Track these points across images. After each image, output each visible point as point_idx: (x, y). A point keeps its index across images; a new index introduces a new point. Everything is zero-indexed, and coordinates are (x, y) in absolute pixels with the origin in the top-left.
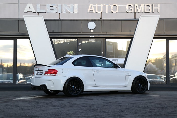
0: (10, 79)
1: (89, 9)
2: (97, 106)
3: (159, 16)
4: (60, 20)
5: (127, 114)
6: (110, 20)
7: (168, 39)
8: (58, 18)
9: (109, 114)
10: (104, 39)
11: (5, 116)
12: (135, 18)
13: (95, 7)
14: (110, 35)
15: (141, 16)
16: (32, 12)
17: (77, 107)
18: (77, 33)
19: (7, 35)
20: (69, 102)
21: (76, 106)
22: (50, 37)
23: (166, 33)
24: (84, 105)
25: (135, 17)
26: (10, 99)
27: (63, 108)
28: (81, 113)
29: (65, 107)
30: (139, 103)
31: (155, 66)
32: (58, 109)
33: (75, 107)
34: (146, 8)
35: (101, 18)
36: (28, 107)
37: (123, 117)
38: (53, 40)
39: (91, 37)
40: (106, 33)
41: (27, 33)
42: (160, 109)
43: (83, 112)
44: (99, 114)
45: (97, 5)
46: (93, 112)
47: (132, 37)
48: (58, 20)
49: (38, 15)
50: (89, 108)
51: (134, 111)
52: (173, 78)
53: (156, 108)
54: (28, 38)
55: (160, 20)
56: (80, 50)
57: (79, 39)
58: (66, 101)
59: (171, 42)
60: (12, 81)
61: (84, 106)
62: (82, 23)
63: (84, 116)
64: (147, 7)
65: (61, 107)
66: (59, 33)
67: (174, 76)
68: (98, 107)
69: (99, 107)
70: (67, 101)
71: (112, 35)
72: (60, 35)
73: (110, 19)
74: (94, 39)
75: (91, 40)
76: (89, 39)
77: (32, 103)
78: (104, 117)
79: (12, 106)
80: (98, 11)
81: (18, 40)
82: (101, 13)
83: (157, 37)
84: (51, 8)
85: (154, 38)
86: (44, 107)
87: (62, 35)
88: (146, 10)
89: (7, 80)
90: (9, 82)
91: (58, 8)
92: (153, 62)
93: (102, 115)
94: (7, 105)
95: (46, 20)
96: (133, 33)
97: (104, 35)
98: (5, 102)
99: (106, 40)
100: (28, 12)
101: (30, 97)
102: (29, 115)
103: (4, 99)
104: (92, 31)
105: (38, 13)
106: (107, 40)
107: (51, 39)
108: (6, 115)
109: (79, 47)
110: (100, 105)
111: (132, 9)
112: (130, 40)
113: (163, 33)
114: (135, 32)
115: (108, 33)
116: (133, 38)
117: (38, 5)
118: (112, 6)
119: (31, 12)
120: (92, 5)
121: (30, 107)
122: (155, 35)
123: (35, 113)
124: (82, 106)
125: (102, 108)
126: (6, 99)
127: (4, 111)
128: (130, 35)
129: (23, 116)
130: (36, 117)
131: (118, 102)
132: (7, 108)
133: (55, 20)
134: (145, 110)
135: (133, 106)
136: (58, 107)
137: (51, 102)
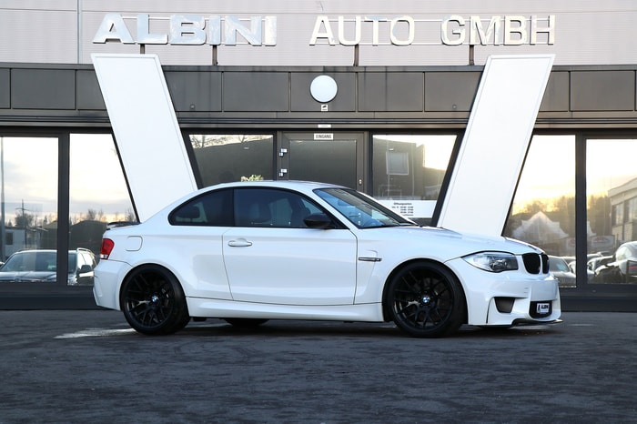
0: (50, 267)
1: (316, 34)
2: (326, 360)
3: (553, 56)
4: (215, 69)
5: (413, 386)
6: (387, 71)
7: (583, 135)
8: (211, 63)
9: (355, 385)
10: (366, 134)
11: (21, 390)
12: (472, 64)
13: (334, 23)
14: (386, 121)
15: (493, 56)
16: (123, 42)
17: (260, 363)
18: (274, 115)
19: (37, 119)
20: (237, 349)
21: (256, 359)
22: (181, 129)
23: (576, 115)
24: (286, 356)
25: (471, 60)
26: (44, 335)
27: (214, 365)
28: (269, 381)
29: (221, 363)
30: (467, 350)
31: (558, 223)
32: (196, 368)
33: (255, 362)
34: (509, 29)
35: (356, 64)
36: (100, 361)
37: (399, 392)
38: (191, 136)
39: (320, 126)
40: (371, 115)
41: (102, 114)
42: (526, 370)
43: (274, 378)
44: (324, 384)
45: (341, 19)
46: (307, 378)
47: (462, 126)
48: (208, 70)
49: (143, 51)
50: (300, 366)
51: (442, 374)
53: (516, 366)
54: (109, 130)
55: (556, 70)
56: (285, 171)
57: (279, 134)
58: (228, 344)
59: (592, 145)
60: (54, 275)
61: (284, 361)
62: (290, 78)
63: (273, 390)
64: (512, 26)
65: (210, 362)
66: (213, 115)
67: (614, 260)
68: (328, 363)
69: (331, 363)
70: (232, 344)
71: (394, 121)
72: (218, 121)
73: (386, 67)
74: (332, 135)
75: (320, 136)
76: (315, 135)
77: (114, 350)
78: (339, 393)
79: (48, 359)
80: (345, 38)
81: (73, 136)
82: (357, 46)
83: (545, 127)
84: (186, 28)
85: (536, 131)
86: (154, 362)
87: (224, 121)
89: (37, 270)
90: (44, 278)
91: (211, 28)
92: (549, 209)
93: (333, 389)
94: (32, 355)
95: (167, 69)
96: (464, 115)
97: (365, 120)
98: (26, 346)
99: (374, 136)
100: (107, 40)
101: (111, 331)
102: (98, 387)
103: (24, 336)
104: (324, 108)
105: (143, 45)
107: (186, 132)
108: (22, 387)
109: (279, 162)
110: (337, 356)
111: (463, 32)
112: (453, 138)
113: (568, 115)
114: (470, 111)
115: (378, 115)
116: (463, 130)
117: (141, 21)
118: (394, 22)
119: (119, 40)
120: (325, 18)
121: (105, 361)
122: (538, 121)
123: (119, 381)
124: (277, 360)
125: (341, 366)
126: (31, 336)
127: (18, 375)
128: (455, 120)
129: (77, 391)
130: (119, 395)
131: (399, 348)
132: (30, 366)
133: (198, 70)
134: (479, 373)
135: (445, 361)
136: (198, 364)
137: (177, 345)
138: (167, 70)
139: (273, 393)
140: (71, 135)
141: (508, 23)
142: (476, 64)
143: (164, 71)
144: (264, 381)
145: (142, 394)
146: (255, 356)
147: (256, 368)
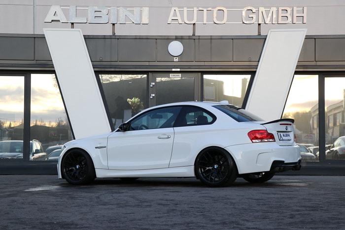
0: (17, 150)
1: (171, 17)
2: (188, 204)
3: (306, 30)
4: (114, 37)
5: (248, 221)
6: (211, 38)
7: (323, 74)
8: (111, 34)
9: (213, 220)
10: (200, 74)
11: (12, 223)
12: (259, 34)
13: (182, 13)
14: (211, 67)
15: (272, 30)
16: (61, 22)
17: (150, 206)
18: (147, 64)
20: (133, 197)
21: (146, 204)
22: (94, 71)
23: (319, 63)
24: (163, 202)
25: (259, 32)
26: (18, 189)
27: (122, 207)
28: (159, 217)
29: (126, 206)
30: (268, 198)
32: (112, 209)
33: (146, 206)
34: (281, 14)
35: (194, 35)
36: (54, 205)
39: (173, 70)
40: (202, 64)
41: (49, 63)
42: (310, 211)
43: (161, 216)
44: (193, 219)
45: (185, 9)
46: (181, 215)
47: (254, 70)
48: (110, 38)
49: (73, 27)
50: (174, 208)
51: (261, 213)
52: (331, 149)
54: (53, 72)
55: (308, 38)
56: (154, 95)
57: (150, 74)
58: (127, 194)
59: (328, 80)
60: (21, 155)
61: (163, 205)
62: (156, 43)
63: (164, 223)
65: (119, 205)
66: (113, 63)
67: (333, 147)
68: (190, 206)
69: (192, 206)
70: (129, 195)
71: (215, 67)
72: (115, 67)
74: (180, 74)
75: (174, 75)
76: (171, 74)
77: (61, 198)
78: (205, 225)
79: (23, 203)
80: (188, 20)
82: (194, 24)
83: (302, 70)
84: (98, 14)
85: (296, 73)
86: (86, 205)
87: (119, 66)
88: (280, 18)
89: (11, 152)
90: (15, 156)
91: (111, 13)
93: (200, 223)
94: (13, 201)
96: (255, 63)
97: (199, 67)
98: (9, 196)
99: (204, 76)
100: (52, 21)
102: (57, 221)
103: (6, 190)
104: (176, 60)
105: (72, 24)
106: (206, 77)
107: (97, 73)
108: (12, 221)
109: (150, 90)
110: (193, 202)
111: (254, 16)
112: (248, 77)
113: (314, 63)
114: (259, 61)
115: (206, 64)
116: (255, 72)
117: (72, 10)
118: (215, 11)
119: (59, 21)
120: (177, 9)
121: (57, 205)
122: (297, 67)
123: (69, 217)
124: (159, 204)
125: (198, 208)
126: (10, 190)
127: (8, 213)
128: (250, 66)
129: (46, 224)
130: (72, 226)
131: (228, 197)
132: (14, 208)
133: (104, 38)
134: (283, 213)
135: (258, 205)
136: (113, 207)
137: (97, 195)
138: (86, 38)
139: (165, 225)
140: (32, 74)
141: (280, 11)
142: (262, 35)
143: (85, 38)
144: (156, 217)
145: (86, 226)
146: (145, 202)
147: (148, 209)
